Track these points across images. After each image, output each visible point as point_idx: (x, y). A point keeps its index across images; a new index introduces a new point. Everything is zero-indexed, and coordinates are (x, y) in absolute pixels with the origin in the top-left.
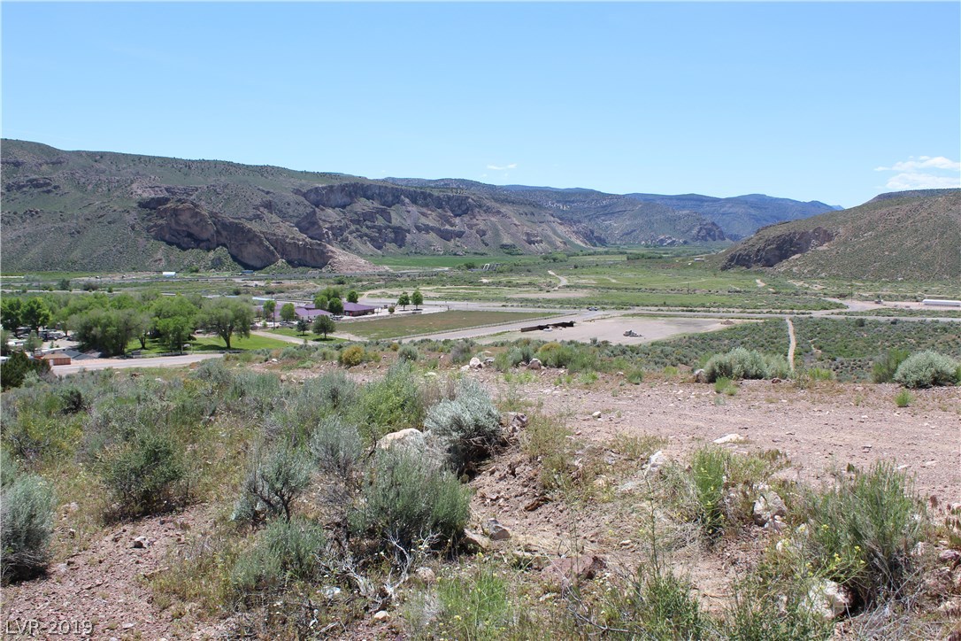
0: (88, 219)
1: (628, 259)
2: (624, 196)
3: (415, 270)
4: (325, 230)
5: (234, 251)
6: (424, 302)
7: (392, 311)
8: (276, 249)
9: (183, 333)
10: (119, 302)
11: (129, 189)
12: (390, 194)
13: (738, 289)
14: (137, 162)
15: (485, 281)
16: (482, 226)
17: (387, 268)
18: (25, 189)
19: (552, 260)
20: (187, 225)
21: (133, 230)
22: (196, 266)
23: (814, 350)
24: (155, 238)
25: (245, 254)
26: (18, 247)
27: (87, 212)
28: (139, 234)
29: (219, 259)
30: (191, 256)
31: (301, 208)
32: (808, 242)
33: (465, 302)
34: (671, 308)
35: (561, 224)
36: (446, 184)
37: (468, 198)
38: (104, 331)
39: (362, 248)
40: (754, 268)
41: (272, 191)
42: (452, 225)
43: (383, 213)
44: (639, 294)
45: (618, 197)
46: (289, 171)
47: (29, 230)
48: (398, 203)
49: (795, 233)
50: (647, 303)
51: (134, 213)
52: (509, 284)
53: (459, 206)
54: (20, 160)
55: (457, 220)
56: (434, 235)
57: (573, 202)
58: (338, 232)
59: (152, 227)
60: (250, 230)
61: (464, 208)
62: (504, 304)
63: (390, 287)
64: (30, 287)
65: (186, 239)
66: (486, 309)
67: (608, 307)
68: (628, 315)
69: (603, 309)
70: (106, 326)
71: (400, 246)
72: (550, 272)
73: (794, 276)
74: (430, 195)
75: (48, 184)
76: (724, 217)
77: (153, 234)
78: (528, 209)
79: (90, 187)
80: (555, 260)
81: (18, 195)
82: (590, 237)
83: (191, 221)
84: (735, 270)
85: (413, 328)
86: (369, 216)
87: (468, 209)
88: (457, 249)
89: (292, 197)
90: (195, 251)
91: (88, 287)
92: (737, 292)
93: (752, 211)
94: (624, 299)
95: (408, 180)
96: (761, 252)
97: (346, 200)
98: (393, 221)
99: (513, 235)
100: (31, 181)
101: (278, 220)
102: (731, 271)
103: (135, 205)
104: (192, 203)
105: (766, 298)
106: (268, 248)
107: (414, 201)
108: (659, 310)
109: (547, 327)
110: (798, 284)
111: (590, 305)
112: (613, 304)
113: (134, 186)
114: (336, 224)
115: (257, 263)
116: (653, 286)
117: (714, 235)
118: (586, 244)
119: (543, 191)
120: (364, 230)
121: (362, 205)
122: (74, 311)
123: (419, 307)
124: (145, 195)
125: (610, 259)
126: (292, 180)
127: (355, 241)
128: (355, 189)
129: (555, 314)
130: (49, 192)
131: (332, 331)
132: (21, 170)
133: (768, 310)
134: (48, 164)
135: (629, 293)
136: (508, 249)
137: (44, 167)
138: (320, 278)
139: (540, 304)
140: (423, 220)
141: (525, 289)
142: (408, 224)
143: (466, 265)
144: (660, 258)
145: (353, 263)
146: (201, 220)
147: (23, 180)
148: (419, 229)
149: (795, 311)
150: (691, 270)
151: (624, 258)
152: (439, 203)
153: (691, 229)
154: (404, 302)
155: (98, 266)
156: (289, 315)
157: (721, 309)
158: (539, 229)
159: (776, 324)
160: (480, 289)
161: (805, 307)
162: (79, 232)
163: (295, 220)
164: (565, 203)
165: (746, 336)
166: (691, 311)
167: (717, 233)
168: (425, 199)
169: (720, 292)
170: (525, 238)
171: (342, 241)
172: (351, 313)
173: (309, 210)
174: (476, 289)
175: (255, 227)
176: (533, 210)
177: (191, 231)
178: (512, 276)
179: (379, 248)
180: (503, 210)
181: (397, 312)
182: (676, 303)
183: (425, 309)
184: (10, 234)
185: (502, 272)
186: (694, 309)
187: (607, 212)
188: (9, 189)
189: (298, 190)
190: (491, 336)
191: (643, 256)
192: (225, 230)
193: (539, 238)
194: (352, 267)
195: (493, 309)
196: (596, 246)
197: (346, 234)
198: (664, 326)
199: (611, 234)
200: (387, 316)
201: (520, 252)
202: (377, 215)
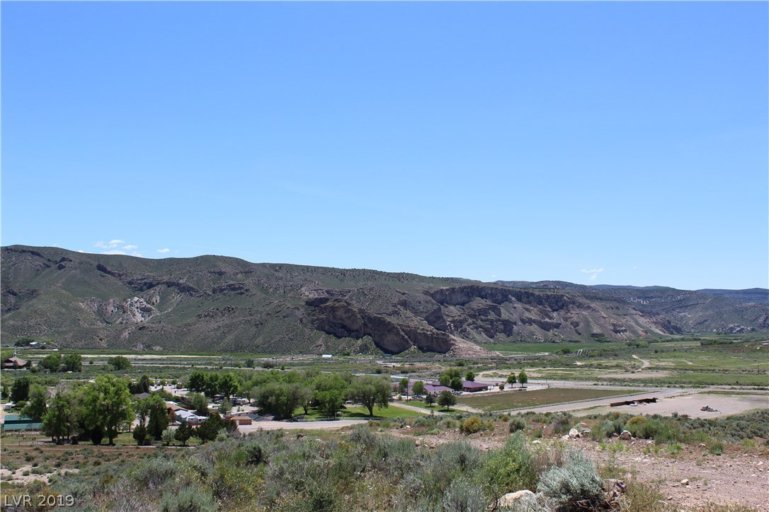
0: (269, 314)
1: (702, 344)
2: (696, 292)
3: (520, 355)
4: (448, 323)
5: (377, 339)
6: (529, 381)
7: (502, 388)
8: (409, 337)
9: (337, 403)
10: (289, 377)
11: (299, 291)
12: (500, 294)
14: (306, 271)
15: (579, 363)
16: (575, 319)
17: (498, 353)
18: (225, 292)
19: (634, 346)
20: (341, 319)
21: (301, 322)
22: (347, 350)
24: (318, 329)
25: (385, 342)
26: (218, 334)
27: (268, 309)
28: (305, 325)
29: (366, 345)
30: (343, 343)
31: (430, 306)
33: (563, 382)
34: (744, 387)
35: (642, 316)
36: (545, 285)
37: (563, 296)
38: (277, 400)
39: (477, 337)
41: (407, 292)
42: (551, 318)
43: (494, 309)
44: (712, 374)
45: (691, 292)
47: (227, 322)
48: (506, 301)
50: (720, 382)
51: (302, 310)
52: (599, 366)
53: (556, 302)
54: (223, 270)
55: (555, 314)
56: (536, 326)
57: (652, 297)
58: (458, 324)
59: (315, 320)
60: (389, 323)
61: (560, 304)
62: (596, 383)
63: (501, 369)
64: (225, 365)
65: (340, 330)
66: (580, 387)
67: (686, 386)
68: (704, 393)
69: (682, 387)
70: (278, 396)
71: (509, 336)
72: (634, 356)
74: (532, 294)
75: (242, 288)
77: (316, 325)
79: (271, 290)
80: (638, 346)
81: (220, 296)
82: (667, 326)
83: (345, 316)
85: (519, 402)
86: (483, 312)
87: (563, 305)
88: (555, 338)
89: (422, 297)
90: (348, 339)
91: (267, 366)
94: (699, 379)
95: (514, 283)
97: (465, 299)
98: (503, 315)
99: (601, 326)
100: (230, 286)
101: (411, 315)
103: (303, 304)
104: (346, 302)
106: (403, 337)
107: (519, 299)
108: (732, 388)
109: (633, 402)
111: (670, 383)
112: (690, 383)
113: (303, 289)
114: (457, 318)
115: (395, 349)
116: (726, 367)
118: (664, 332)
120: (480, 322)
121: (478, 303)
122: (256, 384)
123: (525, 385)
124: (311, 296)
125: (686, 345)
126: (422, 284)
127: (472, 332)
128: (472, 290)
129: (640, 391)
130: (242, 293)
131: (453, 404)
132: (223, 278)
134: (242, 273)
135: (704, 374)
136: (598, 338)
137: (239, 276)
138: (444, 361)
139: (626, 383)
140: (527, 315)
141: (613, 371)
142: (515, 317)
143: (563, 351)
144: (731, 343)
145: (470, 349)
146: (352, 315)
147: (224, 285)
148: (523, 321)
150: (760, 354)
151: (698, 344)
152: (540, 301)
153: (757, 319)
154: (512, 380)
155: (274, 350)
156: (419, 390)
158: (624, 321)
160: (574, 371)
162: (261, 324)
163: (425, 315)
164: (645, 298)
166: (762, 389)
168: (528, 297)
170: (612, 328)
171: (461, 331)
172: (469, 390)
173: (435, 307)
174: (571, 371)
175: (393, 320)
176: (617, 305)
177: (344, 323)
178: (601, 360)
179: (492, 337)
180: (593, 305)
181: (506, 389)
182: (748, 382)
183: (529, 387)
184: (213, 325)
185: (593, 356)
186: (766, 387)
187: (681, 305)
188: (214, 291)
189: (427, 291)
190: (585, 409)
191: (715, 342)
192: (370, 322)
193: (623, 328)
194: (469, 352)
195: (586, 387)
196: (673, 334)
197: (465, 326)
198: (737, 402)
199: (685, 323)
200: (498, 392)
201: (608, 340)
202: (490, 311)
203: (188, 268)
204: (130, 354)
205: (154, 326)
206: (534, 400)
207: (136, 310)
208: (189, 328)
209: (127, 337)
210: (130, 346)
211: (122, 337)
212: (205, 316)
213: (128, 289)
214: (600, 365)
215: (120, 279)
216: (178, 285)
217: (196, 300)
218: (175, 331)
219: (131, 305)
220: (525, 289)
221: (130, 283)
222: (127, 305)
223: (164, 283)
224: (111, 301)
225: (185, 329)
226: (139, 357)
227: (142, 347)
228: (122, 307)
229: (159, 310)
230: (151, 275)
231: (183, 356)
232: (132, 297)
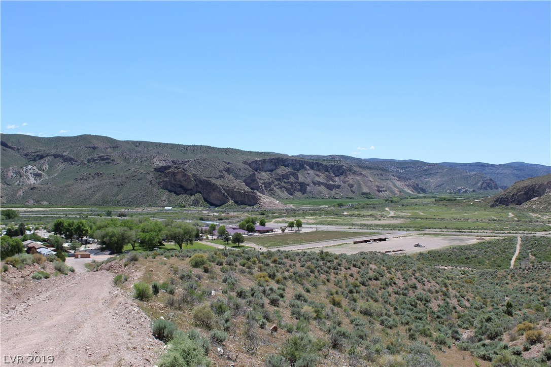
0: (128, 178)
1: (436, 200)
2: (437, 164)
3: (307, 207)
4: (260, 184)
5: (205, 196)
6: (303, 226)
7: (283, 230)
8: (228, 194)
9: (154, 242)
11: (152, 161)
12: (299, 164)
13: (495, 218)
14: (158, 147)
15: (345, 213)
16: (351, 182)
17: (291, 206)
18: (97, 161)
19: (390, 202)
20: (180, 181)
21: (151, 183)
22: (184, 204)
23: (530, 256)
24: (162, 188)
25: (211, 198)
26: (90, 192)
27: (127, 174)
28: (154, 186)
29: (197, 200)
30: (181, 198)
31: (247, 172)
32: (544, 190)
33: (329, 226)
34: (449, 230)
35: (398, 180)
36: (333, 158)
37: (343, 166)
38: (110, 239)
39: (281, 194)
40: (511, 206)
41: (231, 162)
42: (334, 181)
43: (294, 174)
44: (434, 221)
45: (433, 165)
46: (242, 151)
47: (96, 183)
48: (303, 169)
49: (535, 185)
50: (435, 227)
51: (152, 174)
52: (359, 216)
53: (338, 170)
54: (96, 146)
55: (337, 179)
56: (323, 187)
57: (406, 168)
58: (268, 185)
59: (161, 182)
60: (214, 184)
61: (341, 171)
62: (351, 227)
63: (289, 217)
64: (90, 215)
65: (179, 189)
66: (338, 230)
67: (411, 229)
68: (422, 234)
69: (408, 230)
70: (111, 237)
71: (304, 194)
72: (387, 209)
73: (533, 211)
74: (321, 164)
75: (109, 159)
76: (498, 175)
77: (161, 186)
78: (379, 172)
79: (131, 160)
80: (392, 201)
81: (93, 165)
82: (416, 188)
83: (182, 179)
84: (499, 207)
85: (291, 241)
86: (286, 176)
87: (343, 172)
88: (336, 195)
89: (242, 166)
90: (184, 195)
91: (121, 215)
92: (495, 220)
93: (516, 172)
94: (422, 225)
95: (311, 156)
96: (515, 196)
97: (273, 167)
98: (300, 179)
99: (369, 187)
100: (100, 157)
101: (233, 178)
102: (497, 207)
103: (153, 170)
104: (183, 169)
105: (510, 224)
106: (224, 194)
107: (312, 168)
108: (441, 231)
109: (369, 241)
110: (534, 215)
111: (400, 228)
112: (415, 227)
113: (155, 159)
114: (267, 181)
115: (218, 203)
116: (443, 216)
117: (491, 186)
118: (413, 192)
119: (389, 161)
120: (283, 184)
121: (282, 170)
123: (300, 228)
124: (161, 165)
125: (427, 200)
126: (243, 156)
127: (277, 190)
128: (278, 161)
129: (378, 233)
130: (109, 163)
131: (242, 242)
132: (96, 152)
133: (508, 231)
134: (110, 147)
135: (427, 221)
136: (366, 195)
137: (109, 150)
138: (252, 211)
139: (371, 227)
140: (317, 179)
141: (367, 219)
142: (308, 181)
143: (338, 204)
144: (455, 200)
145: (271, 203)
146: (188, 178)
147: (96, 156)
148: (314, 183)
149: (526, 232)
150: (472, 207)
151: (433, 200)
152: (326, 169)
153: (477, 183)
154: (291, 225)
155: (131, 203)
156: (223, 232)
157: (480, 231)
158: (385, 184)
159: (511, 240)
160: (340, 218)
161: (533, 230)
162: (122, 185)
163: (243, 178)
164: (402, 168)
165: (489, 247)
166: (461, 232)
167: (493, 185)
168: (318, 166)
169: (484, 220)
170: (376, 189)
171: (270, 190)
172: (260, 232)
173: (251, 173)
174: (338, 218)
175: (218, 182)
176: (382, 173)
177: (182, 184)
178: (362, 211)
179: (291, 194)
180: (363, 173)
181: (286, 231)
182: (453, 227)
183: (303, 230)
184: (86, 186)
185: (357, 208)
186: (463, 231)
187: (426, 173)
188: (89, 161)
189: (245, 161)
190: (335, 246)
191: (445, 199)
192: (201, 184)
193: (384, 189)
194: (271, 205)
195: (343, 230)
196: (420, 193)
197: (272, 186)
198: (441, 241)
199: (429, 186)
200: (280, 234)
201: (373, 197)
202: (291, 176)
203: (70, 144)
204: (23, 207)
205: (42, 186)
206: (303, 239)
207: (30, 175)
208: (69, 188)
209: (22, 195)
210: (23, 202)
211: (18, 195)
212: (81, 179)
213: (24, 159)
214: (359, 214)
215: (19, 152)
216: (62, 156)
217: (75, 168)
218: (58, 191)
219: (26, 171)
220: (316, 160)
221: (26, 155)
222: (23, 171)
223: (51, 155)
224: (11, 168)
225: (65, 189)
226: (29, 209)
227: (32, 202)
228: (20, 173)
229: (48, 175)
230: (42, 149)
231: (62, 209)
232: (27, 165)
